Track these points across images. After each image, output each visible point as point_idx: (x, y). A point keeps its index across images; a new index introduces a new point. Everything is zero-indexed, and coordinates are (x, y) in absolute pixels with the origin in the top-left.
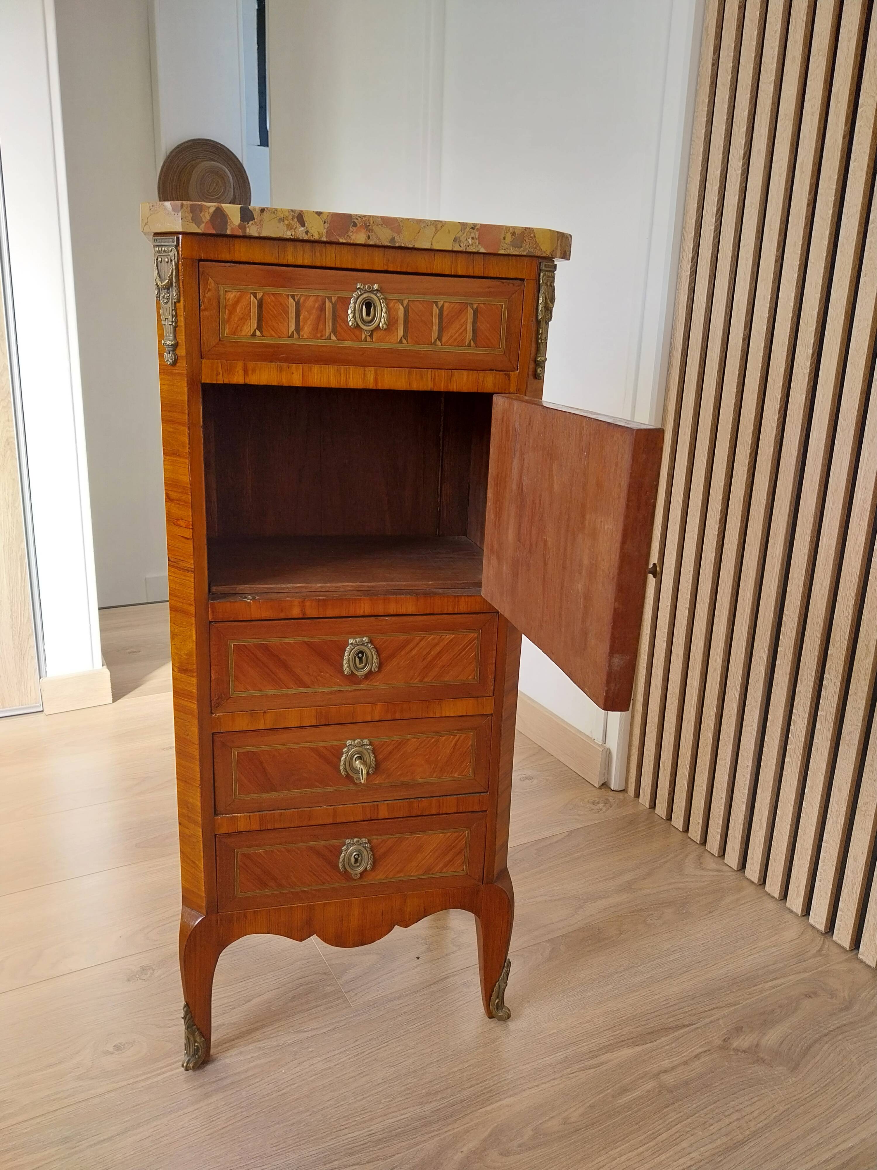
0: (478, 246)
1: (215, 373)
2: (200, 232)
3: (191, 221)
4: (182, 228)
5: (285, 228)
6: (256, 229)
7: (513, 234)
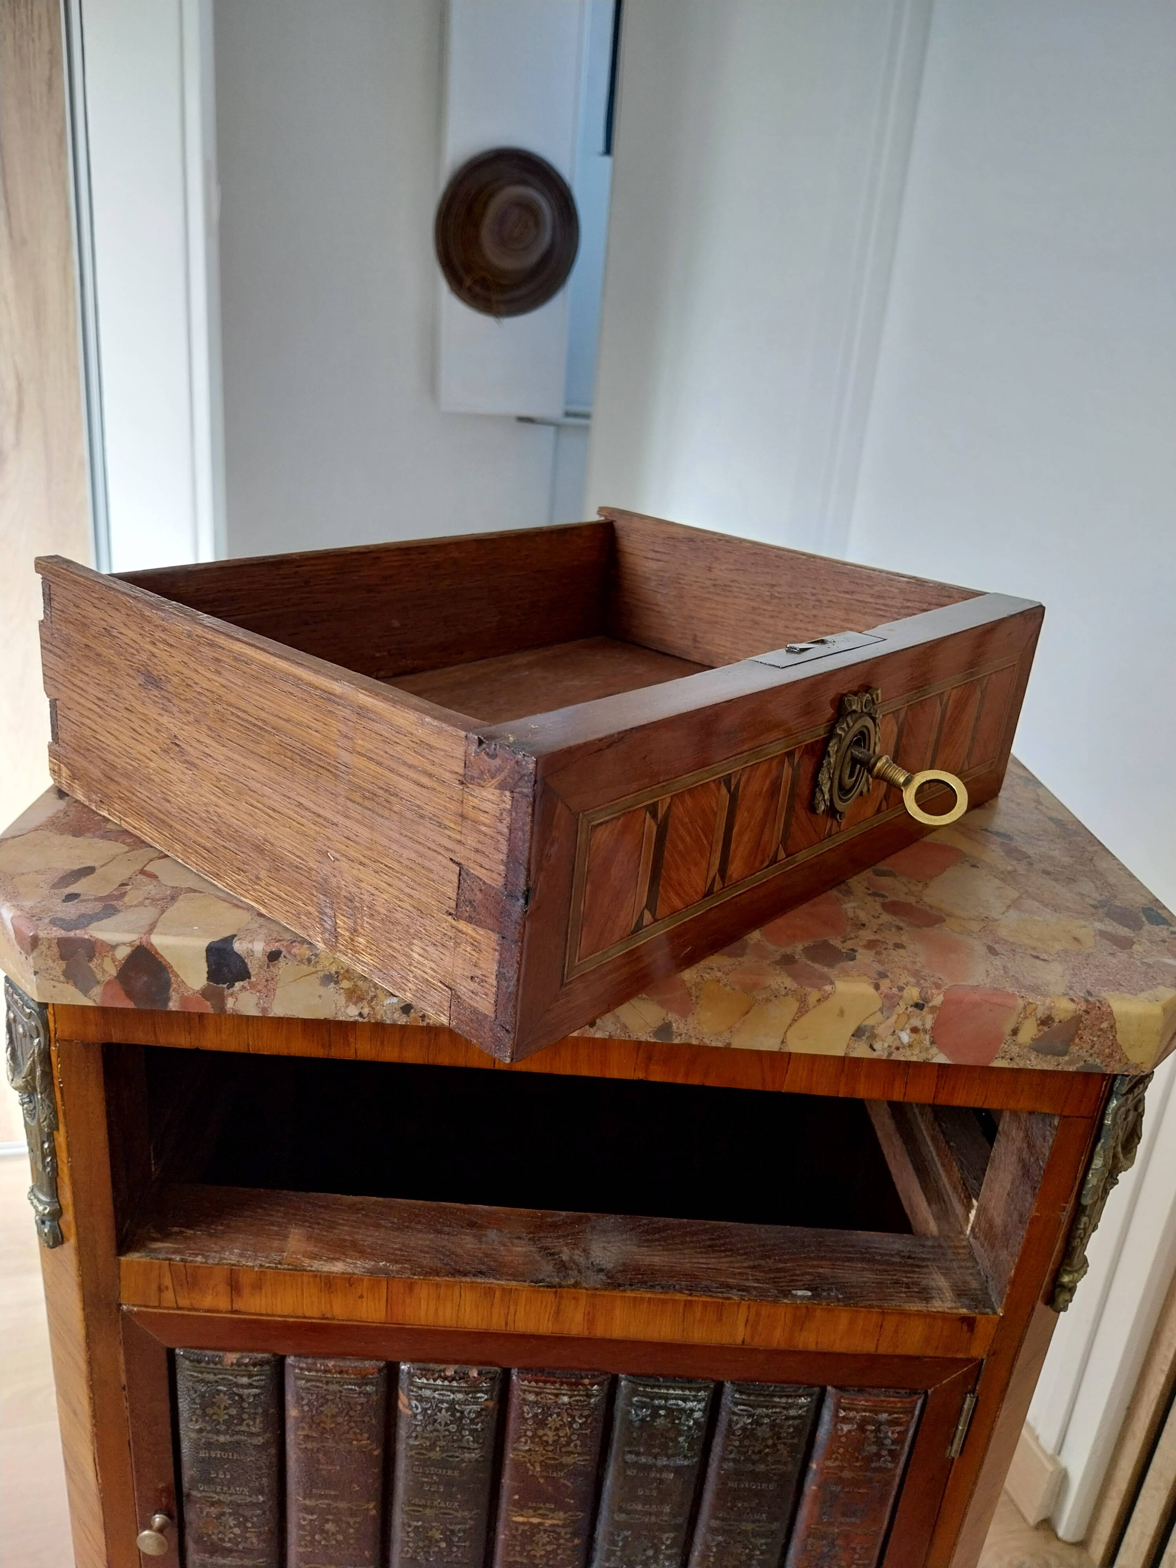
0: (927, 1049)
1: (154, 1287)
2: (91, 1004)
3: (62, 978)
4: (39, 995)
5: (342, 1000)
6: (255, 1000)
7: (1046, 1021)
